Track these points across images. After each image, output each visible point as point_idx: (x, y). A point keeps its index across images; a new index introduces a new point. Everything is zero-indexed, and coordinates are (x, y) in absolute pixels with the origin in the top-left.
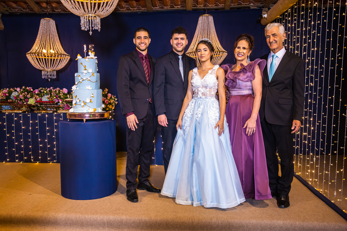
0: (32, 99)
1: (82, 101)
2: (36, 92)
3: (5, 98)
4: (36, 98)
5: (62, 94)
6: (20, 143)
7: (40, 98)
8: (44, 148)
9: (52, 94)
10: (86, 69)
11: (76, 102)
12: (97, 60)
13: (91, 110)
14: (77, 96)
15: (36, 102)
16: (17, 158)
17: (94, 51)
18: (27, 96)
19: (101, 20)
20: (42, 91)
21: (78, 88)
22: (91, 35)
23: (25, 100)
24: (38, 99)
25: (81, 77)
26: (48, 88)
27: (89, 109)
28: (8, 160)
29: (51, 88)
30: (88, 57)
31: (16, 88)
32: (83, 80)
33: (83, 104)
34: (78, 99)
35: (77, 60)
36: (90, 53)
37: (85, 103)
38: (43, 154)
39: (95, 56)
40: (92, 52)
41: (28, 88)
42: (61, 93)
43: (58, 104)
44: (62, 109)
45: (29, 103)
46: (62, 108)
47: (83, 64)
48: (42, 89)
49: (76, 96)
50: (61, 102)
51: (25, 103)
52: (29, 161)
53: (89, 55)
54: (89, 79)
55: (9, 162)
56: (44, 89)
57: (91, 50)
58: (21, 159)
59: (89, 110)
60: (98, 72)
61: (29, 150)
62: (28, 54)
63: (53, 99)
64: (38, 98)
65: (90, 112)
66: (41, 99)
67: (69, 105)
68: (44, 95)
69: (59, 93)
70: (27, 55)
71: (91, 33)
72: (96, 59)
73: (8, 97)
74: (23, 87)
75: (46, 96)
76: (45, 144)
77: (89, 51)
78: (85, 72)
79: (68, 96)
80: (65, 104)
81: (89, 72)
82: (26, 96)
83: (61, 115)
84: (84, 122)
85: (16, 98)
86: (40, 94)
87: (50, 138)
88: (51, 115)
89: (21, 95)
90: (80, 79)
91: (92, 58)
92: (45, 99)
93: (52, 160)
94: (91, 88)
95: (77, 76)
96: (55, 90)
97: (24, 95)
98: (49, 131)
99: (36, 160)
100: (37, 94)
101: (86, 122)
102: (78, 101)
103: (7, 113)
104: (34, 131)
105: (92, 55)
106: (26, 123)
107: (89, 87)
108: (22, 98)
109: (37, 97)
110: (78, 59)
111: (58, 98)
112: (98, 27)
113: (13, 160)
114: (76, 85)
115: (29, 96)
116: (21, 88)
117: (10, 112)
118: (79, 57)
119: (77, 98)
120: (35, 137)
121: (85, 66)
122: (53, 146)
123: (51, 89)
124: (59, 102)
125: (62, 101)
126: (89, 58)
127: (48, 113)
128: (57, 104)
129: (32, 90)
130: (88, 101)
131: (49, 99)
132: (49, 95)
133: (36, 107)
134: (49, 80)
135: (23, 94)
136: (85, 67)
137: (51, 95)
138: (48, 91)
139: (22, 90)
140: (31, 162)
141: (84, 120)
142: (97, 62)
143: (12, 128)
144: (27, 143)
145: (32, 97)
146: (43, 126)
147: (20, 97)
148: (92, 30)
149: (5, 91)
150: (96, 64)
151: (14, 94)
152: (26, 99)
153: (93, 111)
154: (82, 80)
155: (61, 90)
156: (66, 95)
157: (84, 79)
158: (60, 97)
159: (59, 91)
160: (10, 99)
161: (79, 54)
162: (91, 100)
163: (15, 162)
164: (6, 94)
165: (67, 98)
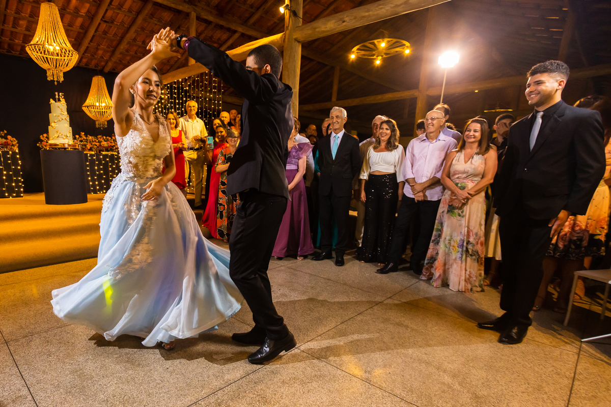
10: (62, 111)
14: (59, 131)
17: (64, 98)
19: (64, 73)
21: (57, 125)
22: (56, 85)
30: (60, 102)
32: (62, 119)
33: (64, 137)
35: (50, 103)
36: (61, 100)
39: (65, 102)
57: (61, 97)
71: (56, 83)
90: (60, 118)
91: (63, 103)
102: (60, 135)
105: (63, 101)
112: (62, 79)
114: (55, 122)
118: (52, 101)
121: (61, 108)
148: (57, 81)
150: (66, 107)
161: (51, 99)
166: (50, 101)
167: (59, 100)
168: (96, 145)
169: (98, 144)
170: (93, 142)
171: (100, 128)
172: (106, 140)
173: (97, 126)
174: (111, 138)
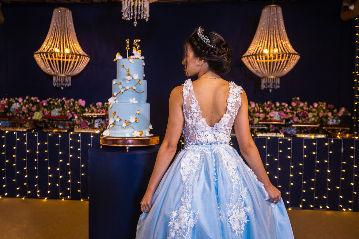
0: (39, 113)
1: (124, 120)
2: (44, 104)
3: (3, 111)
4: (43, 112)
5: (78, 107)
6: (23, 173)
7: (49, 111)
8: (55, 180)
9: (65, 106)
10: (129, 75)
11: (115, 121)
12: (143, 61)
13: (137, 134)
14: (117, 113)
15: (43, 117)
16: (18, 192)
17: (140, 49)
18: (32, 108)
20: (51, 102)
21: (117, 101)
22: (135, 26)
23: (28, 114)
24: (47, 113)
25: (123, 85)
26: (58, 99)
27: (133, 132)
28: (6, 194)
29: (64, 99)
30: (132, 57)
31: (18, 98)
32: (126, 90)
33: (124, 125)
34: (118, 117)
35: (116, 61)
36: (134, 52)
37: (128, 123)
38: (53, 188)
39: (142, 55)
40: (137, 51)
41: (33, 98)
42: (76, 105)
43: (73, 120)
44: (78, 127)
45: (34, 118)
46: (78, 125)
47: (125, 67)
48: (51, 100)
49: (115, 112)
50: (76, 117)
51: (29, 118)
52: (33, 196)
53: (133, 55)
54: (134, 88)
55: (7, 196)
56: (54, 99)
57: (136, 47)
58: (23, 193)
59: (133, 134)
60: (145, 79)
61: (35, 181)
62: (38, 53)
63: (66, 113)
64: (45, 112)
65: (134, 137)
66: (50, 113)
67: (87, 122)
68: (54, 108)
69: (74, 105)
70: (35, 56)
71: (135, 23)
72: (143, 59)
73: (7, 110)
74: (27, 97)
75: (57, 110)
76: (56, 174)
77: (133, 49)
78: (129, 78)
79: (87, 110)
80: (82, 120)
81: (134, 78)
82: (30, 108)
83: (79, 135)
84: (128, 151)
85: (17, 111)
86: (50, 107)
87: (63, 165)
88: (65, 136)
89: (24, 108)
90: (121, 88)
91: (138, 58)
92: (55, 113)
93: (64, 196)
94: (137, 102)
95: (116, 84)
96: (68, 102)
97: (28, 108)
98: (61, 157)
99: (43, 195)
100: (45, 107)
101: (129, 150)
102: (118, 120)
103: (7, 132)
104: (42, 156)
106: (32, 146)
107: (134, 101)
108: (26, 111)
109: (45, 110)
110: (117, 59)
111: (73, 113)
113: (12, 195)
114: (114, 96)
115: (34, 108)
116: (24, 98)
117: (11, 130)
118: (118, 57)
119: (116, 116)
120: (42, 165)
121: (128, 69)
122: (66, 177)
123: (63, 101)
124: (73, 117)
125: (78, 116)
126: (133, 59)
127: (61, 133)
128: (70, 120)
129: (38, 101)
130: (132, 120)
131: (60, 114)
132: (61, 109)
133: (43, 124)
134: (62, 88)
135: (27, 106)
136: (128, 72)
137: (63, 107)
138: (59, 103)
139: (25, 101)
140: (37, 197)
141: (127, 148)
142: (144, 64)
143: (13, 152)
144: (32, 173)
145: (38, 110)
146: (54, 150)
147: (23, 110)
149: (4, 101)
150: (143, 67)
151: (15, 106)
152: (31, 113)
153: (139, 135)
154: (124, 89)
155: (76, 102)
156: (84, 108)
157: (128, 88)
158: (75, 111)
159: (74, 103)
160: (10, 112)
161: (118, 53)
162: (136, 118)
163: (15, 197)
164: (4, 106)
165: (85, 112)
166: (115, 58)
167: (131, 54)
168: (259, 118)
169: (262, 116)
170: (254, 112)
171: (268, 89)
172: (281, 109)
173: (263, 87)
174: (290, 105)
